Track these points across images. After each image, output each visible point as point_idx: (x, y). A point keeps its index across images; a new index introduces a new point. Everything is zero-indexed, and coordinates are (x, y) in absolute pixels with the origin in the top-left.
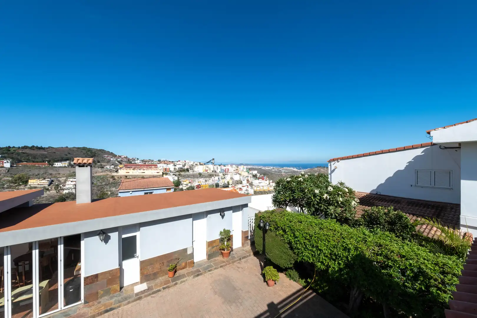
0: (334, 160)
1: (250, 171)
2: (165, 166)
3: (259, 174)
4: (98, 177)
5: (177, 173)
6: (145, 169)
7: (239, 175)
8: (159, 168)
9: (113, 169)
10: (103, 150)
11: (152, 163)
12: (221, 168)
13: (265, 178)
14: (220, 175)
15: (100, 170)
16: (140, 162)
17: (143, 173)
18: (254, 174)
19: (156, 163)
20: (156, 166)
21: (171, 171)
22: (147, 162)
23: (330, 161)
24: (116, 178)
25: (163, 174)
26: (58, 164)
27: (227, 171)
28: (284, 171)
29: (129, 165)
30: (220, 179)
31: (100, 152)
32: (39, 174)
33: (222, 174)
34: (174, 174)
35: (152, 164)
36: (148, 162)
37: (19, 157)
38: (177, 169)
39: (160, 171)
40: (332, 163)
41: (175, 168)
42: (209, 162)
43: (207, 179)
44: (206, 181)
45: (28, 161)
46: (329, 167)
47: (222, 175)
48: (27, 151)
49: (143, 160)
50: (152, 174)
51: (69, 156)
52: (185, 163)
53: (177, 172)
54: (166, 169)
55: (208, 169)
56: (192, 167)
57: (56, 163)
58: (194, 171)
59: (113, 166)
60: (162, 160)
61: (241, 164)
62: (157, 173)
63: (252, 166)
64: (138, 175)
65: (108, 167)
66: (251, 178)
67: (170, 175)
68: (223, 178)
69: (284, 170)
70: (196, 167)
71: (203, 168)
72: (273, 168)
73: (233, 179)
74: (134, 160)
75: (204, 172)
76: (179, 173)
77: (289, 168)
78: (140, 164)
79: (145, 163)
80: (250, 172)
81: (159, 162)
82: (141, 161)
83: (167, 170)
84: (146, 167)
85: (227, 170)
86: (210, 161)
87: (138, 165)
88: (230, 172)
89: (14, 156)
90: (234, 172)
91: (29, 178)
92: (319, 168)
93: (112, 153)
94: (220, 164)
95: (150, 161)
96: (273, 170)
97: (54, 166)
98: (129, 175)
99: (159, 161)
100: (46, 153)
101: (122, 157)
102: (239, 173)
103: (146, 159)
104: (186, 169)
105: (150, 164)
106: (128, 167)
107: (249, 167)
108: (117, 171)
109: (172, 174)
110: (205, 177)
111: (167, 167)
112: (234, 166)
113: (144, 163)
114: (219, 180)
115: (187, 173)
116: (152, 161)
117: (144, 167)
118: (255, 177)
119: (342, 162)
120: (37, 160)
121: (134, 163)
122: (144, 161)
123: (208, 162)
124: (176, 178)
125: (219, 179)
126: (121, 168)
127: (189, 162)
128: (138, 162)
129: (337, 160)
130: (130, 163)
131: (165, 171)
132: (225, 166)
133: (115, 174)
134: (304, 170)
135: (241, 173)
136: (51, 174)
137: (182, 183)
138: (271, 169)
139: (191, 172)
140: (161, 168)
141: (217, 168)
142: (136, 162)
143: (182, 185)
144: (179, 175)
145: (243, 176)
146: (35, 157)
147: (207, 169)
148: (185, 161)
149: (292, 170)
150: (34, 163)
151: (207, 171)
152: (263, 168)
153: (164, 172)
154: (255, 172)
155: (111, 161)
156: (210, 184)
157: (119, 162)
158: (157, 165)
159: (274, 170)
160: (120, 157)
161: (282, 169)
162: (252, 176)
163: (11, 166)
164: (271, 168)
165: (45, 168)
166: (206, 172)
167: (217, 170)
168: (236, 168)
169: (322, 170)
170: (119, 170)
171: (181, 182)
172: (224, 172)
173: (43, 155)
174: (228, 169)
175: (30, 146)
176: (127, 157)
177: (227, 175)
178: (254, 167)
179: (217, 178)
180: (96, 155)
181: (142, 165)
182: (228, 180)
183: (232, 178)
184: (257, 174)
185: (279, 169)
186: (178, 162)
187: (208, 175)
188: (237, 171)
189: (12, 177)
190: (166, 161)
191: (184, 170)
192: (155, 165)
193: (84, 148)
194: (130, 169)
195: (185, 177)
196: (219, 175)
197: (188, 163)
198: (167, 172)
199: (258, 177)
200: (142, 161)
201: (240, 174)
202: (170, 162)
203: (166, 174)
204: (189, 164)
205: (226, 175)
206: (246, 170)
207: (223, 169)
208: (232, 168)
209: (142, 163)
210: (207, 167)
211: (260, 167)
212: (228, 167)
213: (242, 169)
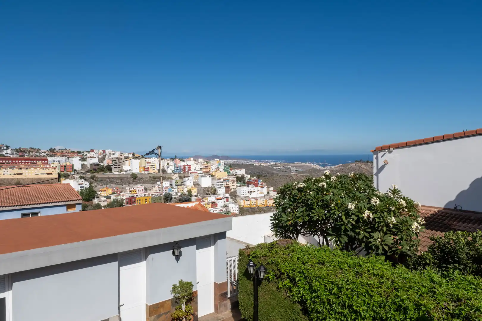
0: (382, 149)
1: (231, 170)
2: (63, 161)
3: (249, 176)
5: (89, 175)
6: (22, 166)
7: (211, 178)
8: (52, 165)
11: (38, 154)
12: (175, 164)
13: (260, 183)
14: (174, 178)
16: (12, 154)
17: (18, 174)
18: (240, 176)
19: (45, 154)
20: (44, 161)
21: (75, 170)
22: (26, 153)
23: (376, 151)
25: (60, 176)
27: (187, 171)
28: (295, 169)
30: (174, 185)
33: (176, 175)
34: (81, 177)
35: (37, 156)
36: (29, 153)
38: (89, 166)
39: (53, 170)
40: (380, 154)
41: (84, 164)
42: (150, 153)
43: (148, 186)
44: (146, 190)
46: (375, 161)
47: (178, 179)
49: (17, 148)
50: (36, 177)
52: (105, 154)
53: (88, 171)
54: (65, 166)
55: (150, 167)
56: (117, 163)
58: (121, 171)
60: (57, 150)
61: (214, 157)
62: (48, 174)
63: (236, 160)
64: (7, 179)
66: (233, 183)
67: (74, 178)
68: (179, 183)
69: (296, 167)
70: (127, 162)
71: (140, 164)
72: (274, 163)
73: (199, 185)
75: (143, 172)
76: (92, 175)
77: (304, 164)
79: (23, 156)
80: (231, 172)
81: (51, 153)
82: (13, 151)
83: (67, 168)
84: (25, 163)
85: (187, 167)
86: (153, 151)
87: (9, 159)
88: (193, 171)
90: (201, 172)
92: (359, 164)
94: (173, 157)
95: (32, 152)
96: (274, 168)
99: (52, 150)
102: (210, 174)
104: (106, 167)
105: (33, 158)
107: (230, 161)
109: (78, 177)
110: (145, 182)
111: (68, 164)
112: (201, 160)
113: (21, 154)
114: (172, 188)
115: (108, 175)
116: (38, 150)
117: (21, 163)
118: (240, 181)
119: (396, 152)
122: (21, 151)
123: (148, 152)
124: (86, 185)
125: (171, 185)
127: (112, 153)
128: (7, 152)
129: (388, 148)
131: (63, 170)
132: (184, 161)
134: (333, 167)
135: (214, 174)
137: (99, 193)
138: (271, 166)
139: (117, 173)
140: (56, 164)
141: (168, 164)
142: (4, 152)
143: (98, 197)
144: (92, 178)
145: (218, 180)
147: (147, 166)
148: (104, 151)
149: (309, 167)
151: (147, 169)
152: (257, 164)
153: (61, 173)
154: (241, 172)
156: (153, 196)
158: (47, 160)
159: (277, 168)
161: (293, 165)
162: (235, 179)
164: (272, 163)
166: (146, 172)
167: (168, 167)
168: (205, 163)
169: (363, 166)
171: (96, 192)
172: (182, 172)
174: (189, 167)
177: (187, 177)
178: (240, 162)
179: (166, 184)
181: (15, 159)
182: (190, 188)
183: (196, 184)
184: (246, 176)
185: (286, 165)
186: (89, 152)
187: (150, 177)
188: (207, 170)
190: (65, 151)
191: (102, 169)
192: (42, 160)
195: (103, 182)
196: (172, 179)
197: (110, 154)
198: (69, 173)
199: (247, 180)
200: (17, 150)
201: (212, 176)
202: (74, 152)
203: (67, 177)
204: (113, 156)
205: (184, 177)
206: (223, 167)
207: (180, 167)
208: (197, 164)
209: (16, 154)
210: (148, 163)
211: (250, 161)
212: (189, 163)
213: (216, 166)
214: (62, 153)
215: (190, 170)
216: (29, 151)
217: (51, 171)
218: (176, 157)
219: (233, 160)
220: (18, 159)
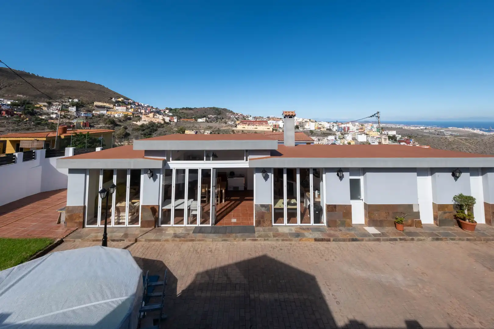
2: (274, 123)
3: (400, 136)
4: (224, 130)
6: (257, 125)
7: (366, 136)
8: (269, 125)
9: (233, 125)
10: (226, 109)
11: (263, 119)
12: (338, 126)
13: (412, 142)
14: (337, 134)
15: (224, 125)
16: (252, 119)
17: (255, 128)
18: (392, 136)
19: (266, 120)
21: (280, 127)
24: (235, 132)
25: (273, 130)
26: (200, 120)
27: (346, 130)
29: (245, 121)
30: (337, 139)
31: (223, 111)
32: (190, 127)
33: (339, 133)
37: (180, 115)
42: (373, 116)
43: (321, 138)
44: (319, 140)
45: (184, 118)
47: (340, 135)
48: (184, 111)
49: (254, 116)
50: (263, 130)
51: (205, 114)
54: (275, 125)
56: (302, 124)
57: (199, 119)
58: (304, 129)
59: (233, 122)
60: (270, 117)
61: (368, 122)
62: (268, 129)
63: (385, 125)
64: (251, 130)
65: (230, 123)
66: (385, 140)
68: (341, 137)
69: (450, 131)
70: (307, 124)
71: (315, 125)
72: (425, 127)
73: (356, 140)
74: (248, 117)
75: (317, 130)
77: (461, 129)
78: (252, 120)
79: (257, 120)
80: (383, 132)
81: (268, 119)
83: (276, 126)
85: (346, 128)
86: (375, 114)
87: (251, 122)
88: (351, 131)
89: (178, 114)
90: (358, 131)
91: (185, 130)
93: (232, 111)
94: (335, 121)
95: (260, 118)
96: (424, 131)
97: (198, 121)
98: (245, 130)
99: (268, 117)
100: (193, 112)
101: (239, 114)
102: (365, 133)
103: (258, 116)
105: (261, 121)
106: (244, 123)
107: (381, 125)
108: (236, 126)
109: (281, 131)
110: (318, 136)
111: (277, 124)
112: (357, 124)
114: (337, 140)
116: (262, 118)
117: (257, 123)
118: (392, 139)
120: (188, 117)
121: (247, 120)
122: (256, 118)
125: (336, 138)
126: (239, 124)
128: (250, 119)
130: (244, 120)
131: (274, 127)
132: (344, 124)
133: (234, 129)
135: (368, 133)
136: (196, 127)
138: (421, 129)
139: (302, 130)
140: (271, 124)
141: (333, 126)
142: (249, 119)
145: (372, 137)
146: (187, 115)
147: (320, 126)
149: (468, 132)
150: (187, 119)
151: (320, 128)
152: (406, 128)
154: (392, 133)
155: (231, 118)
156: (324, 144)
157: (236, 118)
158: (267, 122)
159: (428, 131)
160: (237, 114)
161: (446, 129)
162: (387, 138)
163: (177, 121)
164: (422, 128)
165: (193, 123)
166: (319, 130)
167: (333, 128)
168: (361, 126)
170: (238, 126)
172: (343, 131)
173: (192, 113)
174: (348, 128)
175: (185, 107)
176: (242, 114)
177: (347, 134)
179: (331, 138)
180: (221, 113)
182: (349, 141)
183: (354, 139)
184: (397, 136)
185: (438, 129)
187: (322, 133)
188: (363, 130)
189: (177, 128)
190: (274, 118)
192: (265, 122)
193: (214, 108)
194: (246, 125)
196: (336, 135)
198: (277, 129)
199: (398, 139)
200: (254, 118)
201: (366, 134)
204: (298, 121)
205: (345, 134)
206: (376, 129)
207: (342, 128)
208: (354, 126)
209: (254, 119)
210: (320, 125)
211: (399, 126)
212: (348, 125)
213: (369, 128)
214: (273, 119)
215: (349, 130)
216: (259, 118)
217: (269, 127)
218: (337, 122)
219: (383, 124)
220: (255, 122)
